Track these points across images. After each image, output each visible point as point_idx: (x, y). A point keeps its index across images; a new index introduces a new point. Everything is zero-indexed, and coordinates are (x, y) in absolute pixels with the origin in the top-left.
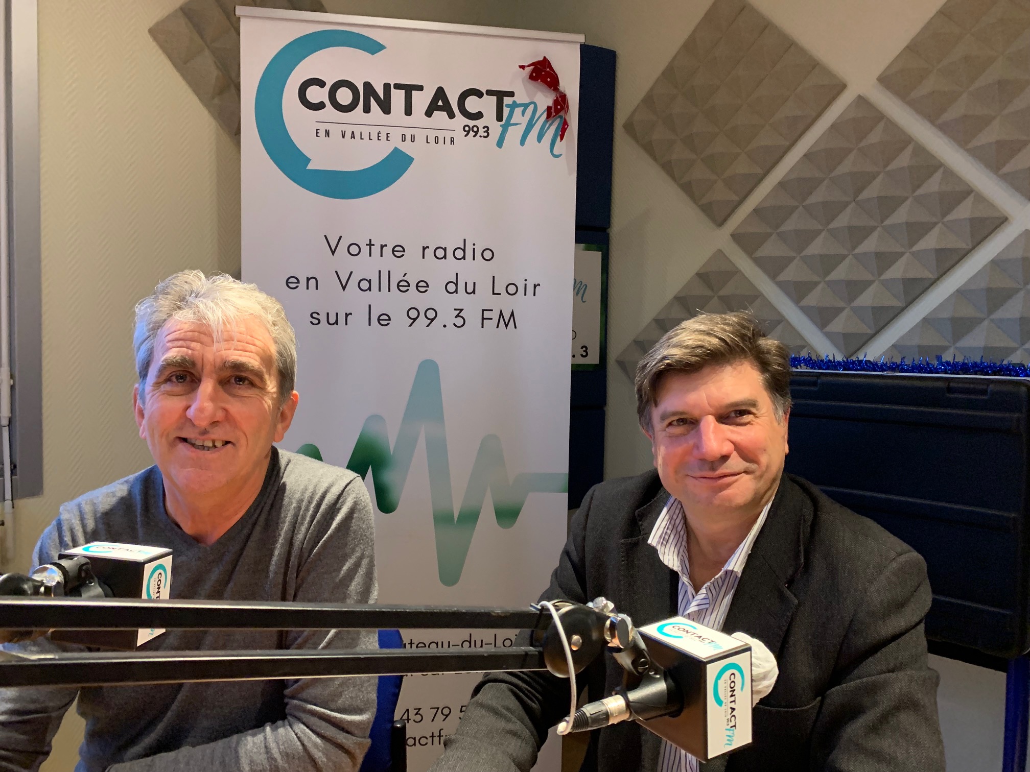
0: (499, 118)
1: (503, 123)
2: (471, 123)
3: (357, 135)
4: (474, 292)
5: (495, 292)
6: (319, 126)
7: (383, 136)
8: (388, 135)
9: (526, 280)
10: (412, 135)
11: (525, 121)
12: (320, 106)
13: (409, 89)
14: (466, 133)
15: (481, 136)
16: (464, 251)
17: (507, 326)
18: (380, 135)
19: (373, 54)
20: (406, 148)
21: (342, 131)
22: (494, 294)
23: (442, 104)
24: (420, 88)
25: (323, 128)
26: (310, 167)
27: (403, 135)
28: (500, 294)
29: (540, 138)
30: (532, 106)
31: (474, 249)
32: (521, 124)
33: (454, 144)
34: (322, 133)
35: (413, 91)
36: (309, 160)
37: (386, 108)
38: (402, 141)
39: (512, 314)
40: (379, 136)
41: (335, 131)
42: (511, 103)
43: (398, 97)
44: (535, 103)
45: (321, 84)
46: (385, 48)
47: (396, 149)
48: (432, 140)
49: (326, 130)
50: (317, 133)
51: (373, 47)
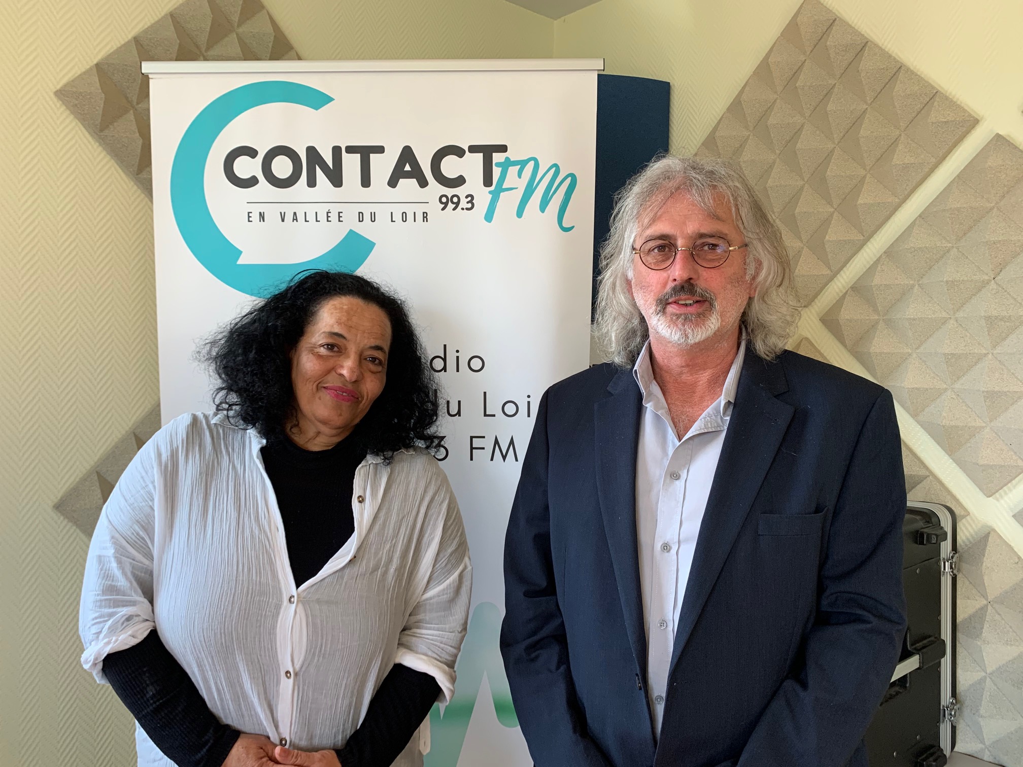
0: (488, 181)
1: (492, 188)
2: (450, 192)
3: (301, 217)
4: (459, 413)
5: (487, 413)
6: (251, 208)
7: (334, 217)
8: (341, 215)
9: (529, 396)
10: (371, 213)
11: (522, 184)
12: (252, 181)
13: (365, 152)
14: (443, 205)
15: (463, 209)
16: (444, 360)
17: (504, 457)
18: (329, 215)
19: (317, 110)
20: (365, 230)
21: (281, 213)
22: (485, 415)
23: (410, 169)
24: (380, 150)
25: (256, 210)
26: (240, 262)
27: (359, 213)
28: (494, 416)
29: (543, 207)
30: (531, 164)
31: (458, 357)
32: (517, 188)
33: (427, 221)
34: (255, 217)
35: (371, 155)
36: (240, 253)
37: (336, 178)
38: (360, 221)
39: (512, 442)
40: (328, 217)
41: (272, 213)
42: (503, 161)
43: (351, 164)
44: (535, 159)
45: (252, 153)
46: (334, 99)
47: (351, 233)
48: (398, 217)
49: (260, 213)
50: (249, 217)
51: (318, 100)
